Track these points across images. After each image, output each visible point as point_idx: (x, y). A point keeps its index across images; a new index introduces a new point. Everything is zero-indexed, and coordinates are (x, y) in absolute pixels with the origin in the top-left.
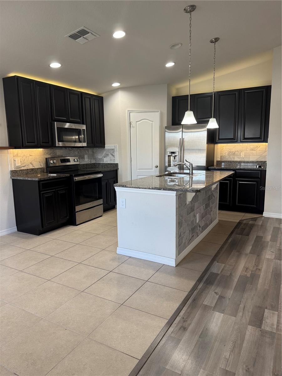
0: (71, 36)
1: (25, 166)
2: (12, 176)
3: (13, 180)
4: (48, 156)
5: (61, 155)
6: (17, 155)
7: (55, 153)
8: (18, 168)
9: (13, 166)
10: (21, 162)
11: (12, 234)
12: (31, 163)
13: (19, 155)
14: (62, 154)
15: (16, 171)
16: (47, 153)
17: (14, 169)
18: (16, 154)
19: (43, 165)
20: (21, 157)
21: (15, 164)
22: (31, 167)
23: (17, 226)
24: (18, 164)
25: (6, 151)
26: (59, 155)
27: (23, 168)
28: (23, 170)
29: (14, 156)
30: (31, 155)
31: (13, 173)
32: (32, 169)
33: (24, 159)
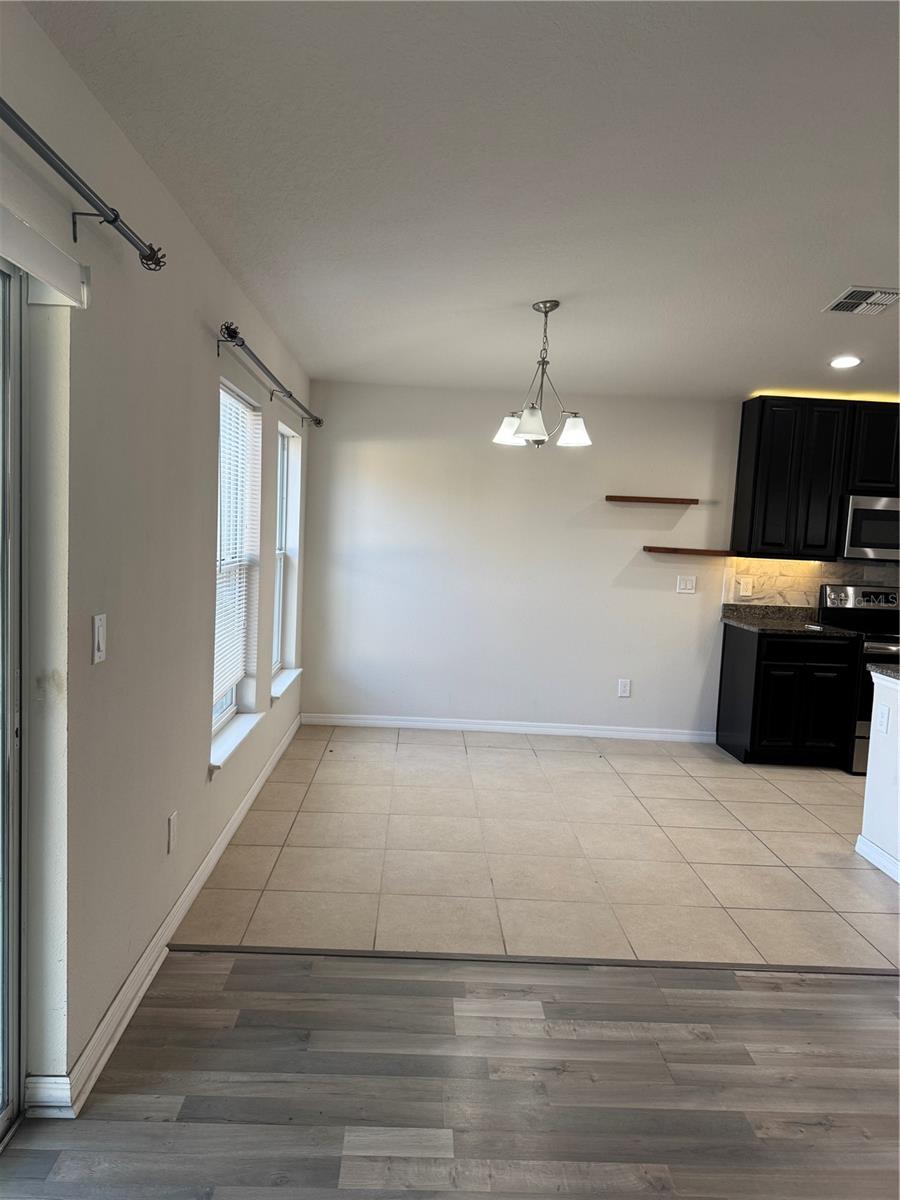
0: (838, 307)
1: (763, 598)
2: (724, 616)
3: (726, 625)
4: (826, 581)
5: (879, 582)
6: (747, 572)
8: (743, 601)
9: (731, 595)
10: (754, 587)
11: (701, 746)
12: (780, 594)
13: (752, 570)
14: (881, 580)
15: (736, 606)
16: (834, 573)
17: (732, 602)
18: (743, 568)
19: (813, 603)
20: (756, 578)
21: (737, 591)
22: (779, 602)
23: (717, 731)
24: (746, 591)
25: (721, 560)
26: (869, 582)
27: (755, 603)
28: (756, 607)
29: (737, 573)
30: (784, 573)
31: (729, 610)
32: (780, 609)
33: (762, 580)
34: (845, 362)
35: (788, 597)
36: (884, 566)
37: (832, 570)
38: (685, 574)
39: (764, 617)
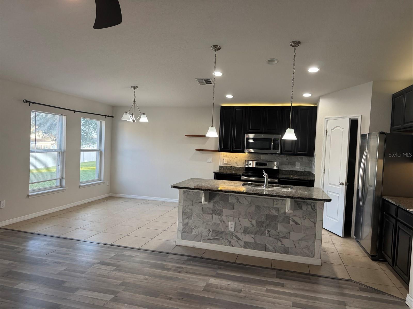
1: (231, 164)
4: (249, 159)
5: (266, 160)
6: (226, 156)
7: (259, 157)
8: (225, 165)
9: (222, 163)
10: (228, 161)
12: (236, 163)
13: (227, 156)
15: (223, 166)
16: (251, 157)
18: (225, 155)
21: (223, 162)
22: (236, 166)
24: (226, 162)
25: (218, 153)
26: (263, 160)
27: (229, 166)
28: (228, 167)
29: (223, 157)
30: (237, 157)
32: (236, 167)
33: (230, 159)
34: (229, 96)
35: (238, 164)
36: (268, 155)
37: (251, 156)
38: (208, 157)
39: (231, 170)
